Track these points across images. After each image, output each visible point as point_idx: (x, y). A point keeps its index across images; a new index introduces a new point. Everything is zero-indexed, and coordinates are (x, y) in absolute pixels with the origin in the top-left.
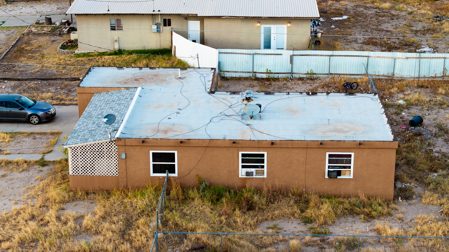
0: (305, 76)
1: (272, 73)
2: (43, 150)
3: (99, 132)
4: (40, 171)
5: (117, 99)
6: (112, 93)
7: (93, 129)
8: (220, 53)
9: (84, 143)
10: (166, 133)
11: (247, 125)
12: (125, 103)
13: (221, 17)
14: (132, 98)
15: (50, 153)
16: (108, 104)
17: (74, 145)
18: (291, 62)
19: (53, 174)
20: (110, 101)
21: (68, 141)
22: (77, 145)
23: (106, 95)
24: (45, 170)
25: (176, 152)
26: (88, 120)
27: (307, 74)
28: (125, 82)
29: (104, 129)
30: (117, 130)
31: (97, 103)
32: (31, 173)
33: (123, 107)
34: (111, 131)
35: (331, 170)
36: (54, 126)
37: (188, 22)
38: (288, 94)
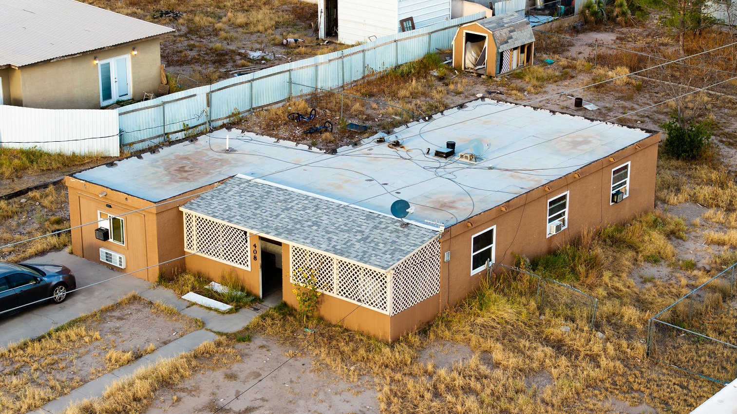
0: (226, 121)
1: (190, 128)
2: (180, 325)
3: (383, 236)
4: (262, 347)
5: (253, 199)
6: (213, 197)
7: (359, 237)
8: (120, 114)
9: (406, 254)
10: (451, 207)
11: (490, 168)
12: (287, 197)
13: (51, 59)
14: (277, 189)
15: (203, 323)
16: (258, 208)
17: (396, 265)
18: (209, 104)
19: (291, 341)
20: (250, 204)
21: (370, 264)
22: (400, 262)
23: (210, 201)
24: (265, 343)
25: (494, 227)
26: (305, 234)
27: (229, 117)
28: (181, 178)
29: (379, 231)
30: (408, 224)
31: (233, 214)
32: (259, 356)
33: (306, 202)
34: (401, 229)
35: (614, 192)
36: (96, 293)
38: (408, 127)
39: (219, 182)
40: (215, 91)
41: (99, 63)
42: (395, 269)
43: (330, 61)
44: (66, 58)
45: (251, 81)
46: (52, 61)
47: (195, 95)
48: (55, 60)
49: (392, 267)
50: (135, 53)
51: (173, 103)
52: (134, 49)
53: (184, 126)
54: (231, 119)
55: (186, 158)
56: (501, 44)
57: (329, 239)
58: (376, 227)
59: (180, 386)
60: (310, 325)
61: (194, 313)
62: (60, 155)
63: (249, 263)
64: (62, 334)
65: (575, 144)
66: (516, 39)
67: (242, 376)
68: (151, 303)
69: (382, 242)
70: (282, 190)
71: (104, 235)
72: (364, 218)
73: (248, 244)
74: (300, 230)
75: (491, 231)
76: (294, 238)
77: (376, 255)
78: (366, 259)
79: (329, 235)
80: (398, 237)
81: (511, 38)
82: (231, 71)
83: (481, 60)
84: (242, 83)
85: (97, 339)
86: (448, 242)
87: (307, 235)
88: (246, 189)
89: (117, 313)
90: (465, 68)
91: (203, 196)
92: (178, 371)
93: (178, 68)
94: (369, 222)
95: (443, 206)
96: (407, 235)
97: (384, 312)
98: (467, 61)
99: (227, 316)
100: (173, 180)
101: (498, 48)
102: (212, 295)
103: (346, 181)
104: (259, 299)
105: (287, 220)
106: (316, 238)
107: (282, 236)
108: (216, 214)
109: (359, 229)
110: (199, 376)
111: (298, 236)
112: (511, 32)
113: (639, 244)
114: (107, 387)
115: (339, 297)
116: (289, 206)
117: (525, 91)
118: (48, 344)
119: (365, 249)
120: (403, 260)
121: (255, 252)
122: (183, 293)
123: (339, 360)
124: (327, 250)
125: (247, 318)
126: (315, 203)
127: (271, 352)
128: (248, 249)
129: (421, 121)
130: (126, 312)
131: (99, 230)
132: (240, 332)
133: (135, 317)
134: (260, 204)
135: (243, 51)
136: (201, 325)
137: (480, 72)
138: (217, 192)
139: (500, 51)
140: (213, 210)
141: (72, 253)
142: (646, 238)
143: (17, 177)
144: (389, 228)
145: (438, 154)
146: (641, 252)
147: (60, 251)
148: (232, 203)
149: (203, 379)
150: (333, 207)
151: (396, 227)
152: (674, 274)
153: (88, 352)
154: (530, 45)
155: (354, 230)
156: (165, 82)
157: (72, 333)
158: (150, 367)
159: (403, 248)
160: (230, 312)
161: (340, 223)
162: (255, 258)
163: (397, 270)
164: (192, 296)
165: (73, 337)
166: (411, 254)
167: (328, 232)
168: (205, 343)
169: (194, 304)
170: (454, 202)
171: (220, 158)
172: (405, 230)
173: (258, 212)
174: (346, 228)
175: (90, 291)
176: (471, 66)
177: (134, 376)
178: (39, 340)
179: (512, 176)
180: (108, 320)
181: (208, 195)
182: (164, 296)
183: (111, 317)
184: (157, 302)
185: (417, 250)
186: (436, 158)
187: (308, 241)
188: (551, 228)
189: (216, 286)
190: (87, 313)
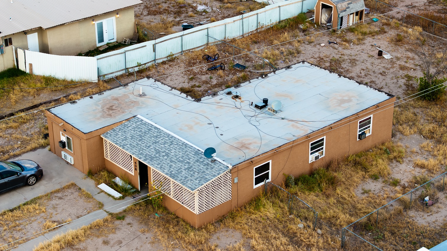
0: (165, 60)
1: (142, 65)
2: (90, 205)
3: (200, 167)
4: (129, 224)
5: (140, 133)
6: (120, 129)
7: (186, 167)
8: (97, 59)
9: (207, 181)
10: (247, 148)
11: (283, 119)
12: (158, 134)
13: (64, 24)
14: (156, 128)
15: (103, 205)
16: (141, 140)
17: (200, 187)
18: (154, 50)
19: (145, 222)
20: (137, 137)
21: (186, 186)
22: (203, 186)
23: (117, 132)
24: (131, 221)
25: (270, 161)
26: (159, 161)
27: (167, 57)
28: (108, 115)
29: (198, 163)
30: (215, 160)
31: (127, 143)
32: (125, 230)
33: (167, 139)
34: (210, 163)
35: (360, 133)
36: (54, 180)
37: (27, 37)
38: (250, 82)
39: (126, 120)
40: (158, 43)
41: (96, 23)
42: (200, 190)
43: (234, 21)
44: (74, 22)
45: (181, 36)
46: (66, 24)
47: (145, 46)
48: (67, 24)
49: (197, 189)
50: (118, 16)
51: (132, 51)
52: (117, 14)
53: (138, 64)
54: (169, 58)
55: (117, 99)
56: (342, 12)
57: (171, 166)
58: (197, 161)
59: (77, 247)
60: (159, 212)
61: (100, 198)
62: (64, 81)
63: (133, 171)
64: (26, 207)
65: (342, 101)
66: (352, 9)
67: (112, 242)
68: (80, 189)
69: (197, 171)
70: (157, 128)
71: (63, 145)
72: (193, 153)
73: (132, 161)
74: (158, 158)
75: (269, 163)
76: (152, 163)
77: (191, 180)
78: (185, 183)
79: (171, 164)
80: (207, 169)
81: (348, 8)
82: (182, 20)
83: (329, 20)
84: (176, 37)
85: (43, 212)
86: (236, 173)
87: (160, 162)
88: (139, 126)
89: (59, 195)
90: (321, 24)
91: (115, 129)
92: (77, 238)
93: (153, 17)
94: (195, 157)
95: (243, 146)
96: (212, 168)
97: (193, 212)
98: (323, 20)
99: (118, 201)
100: (103, 117)
101: (339, 15)
102: (114, 186)
103: (197, 124)
104: (138, 191)
105: (153, 150)
106: (164, 165)
107: (147, 161)
108: (118, 142)
109: (188, 161)
110: (89, 240)
111: (155, 162)
112: (348, 4)
113: (369, 167)
114: (35, 246)
115: (174, 199)
116: (157, 141)
117: (352, 42)
118: (17, 213)
119: (187, 175)
120: (205, 185)
121: (136, 166)
122: (99, 184)
123: (166, 237)
124: (167, 174)
125: (129, 202)
126: (172, 139)
127: (133, 228)
128: (133, 164)
129: (260, 78)
130: (65, 194)
131: (61, 142)
132: (120, 213)
133: (69, 198)
134: (143, 138)
135: (195, 5)
136: (101, 206)
137: (329, 27)
138: (123, 126)
139: (340, 16)
140: (117, 139)
141: (50, 150)
142: (374, 163)
143: (37, 95)
144: (204, 162)
145: (256, 106)
146: (369, 172)
147: (45, 148)
148: (128, 135)
149: (91, 243)
150: (180, 144)
151: (208, 162)
152: (384, 188)
153: (35, 220)
154: (362, 12)
155: (186, 162)
156: (136, 31)
157: (30, 207)
158: (62, 235)
159: (207, 177)
160: (120, 198)
161: (180, 156)
162: (136, 169)
163: (201, 192)
164: (103, 187)
165: (32, 210)
166: (211, 181)
167: (171, 161)
168: (97, 220)
169: (102, 191)
170: (250, 144)
171: (135, 100)
172: (213, 164)
173: (140, 143)
174: (182, 160)
175: (51, 178)
176: (325, 22)
177: (52, 240)
178: (12, 211)
179: (293, 126)
180: (54, 199)
181: (117, 128)
182: (88, 184)
183: (56, 197)
184: (84, 188)
185: (214, 179)
186: (255, 109)
187: (159, 166)
188: (312, 158)
189: (118, 180)
190: (43, 194)
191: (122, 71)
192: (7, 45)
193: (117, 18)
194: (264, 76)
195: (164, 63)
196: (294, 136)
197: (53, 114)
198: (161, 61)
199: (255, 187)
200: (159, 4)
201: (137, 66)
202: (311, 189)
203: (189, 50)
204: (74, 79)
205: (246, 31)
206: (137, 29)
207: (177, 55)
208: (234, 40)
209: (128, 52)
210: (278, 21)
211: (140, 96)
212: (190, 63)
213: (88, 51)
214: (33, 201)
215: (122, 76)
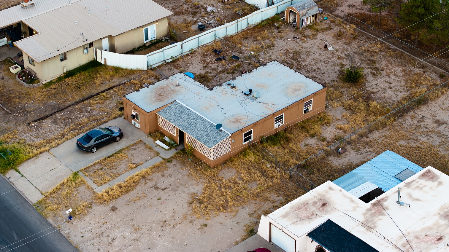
0: (188, 53)
1: (174, 57)
2: (152, 154)
3: (213, 134)
4: (175, 165)
5: (179, 112)
6: (167, 109)
7: (206, 134)
8: (147, 56)
9: (218, 143)
10: (239, 122)
11: (260, 102)
12: (189, 113)
13: (125, 32)
14: (188, 109)
15: (159, 154)
16: (180, 116)
17: (214, 146)
18: (182, 48)
19: (183, 164)
20: (177, 114)
21: (206, 145)
22: (215, 146)
23: (166, 111)
24: (176, 163)
25: (252, 130)
26: (191, 130)
28: (159, 99)
29: (212, 132)
30: (222, 130)
31: (172, 118)
32: (173, 168)
33: (194, 116)
34: (219, 132)
35: (305, 109)
36: (130, 138)
37: (102, 41)
38: (242, 76)
39: (170, 103)
40: (184, 43)
41: (143, 29)
43: (232, 24)
44: (131, 30)
45: (199, 37)
47: (176, 46)
48: (127, 32)
49: (212, 147)
51: (168, 50)
52: (157, 22)
54: (190, 51)
55: (163, 88)
56: (302, 16)
57: (197, 133)
58: (212, 130)
59: (148, 178)
60: (190, 158)
61: (157, 149)
62: (126, 69)
63: (175, 134)
64: (117, 155)
65: (295, 90)
66: (310, 13)
67: (166, 175)
68: (145, 144)
69: (212, 137)
70: (189, 109)
71: (133, 117)
72: (210, 126)
73: (175, 129)
74: (190, 128)
76: (187, 131)
77: (209, 142)
78: (205, 143)
79: (198, 132)
80: (217, 135)
81: (307, 13)
82: (198, 20)
83: (295, 21)
84: (195, 38)
85: (127, 158)
86: (233, 137)
87: (191, 131)
88: (178, 107)
89: (134, 147)
90: (289, 22)
91: (164, 109)
92: (147, 173)
93: (178, 17)
94: (211, 128)
95: (237, 121)
96: (220, 135)
97: (210, 159)
98: (290, 20)
99: (167, 151)
100: (156, 101)
101: (301, 18)
102: (164, 142)
103: (211, 106)
104: (178, 145)
105: (187, 123)
106: (193, 132)
107: (184, 130)
108: (167, 118)
109: (207, 130)
110: (154, 174)
111: (188, 130)
112: (307, 11)
113: (309, 130)
114: (126, 178)
115: (199, 151)
116: (189, 117)
117: (308, 37)
118: (112, 158)
119: (206, 139)
120: (216, 145)
121: (177, 132)
122: (156, 140)
123: (195, 172)
124: (195, 138)
125: (173, 152)
126: (197, 116)
127: (177, 167)
128: (175, 130)
129: (248, 73)
130: (137, 147)
131: (132, 115)
132: (169, 158)
133: (140, 149)
134: (181, 115)
135: (205, 6)
136: (158, 154)
137: (294, 25)
138: (169, 107)
139: (301, 19)
140: (166, 116)
141: (124, 119)
142: (312, 127)
143: (111, 79)
144: (216, 131)
145: (245, 94)
146: (309, 133)
147: (121, 117)
148: (172, 113)
149: (155, 176)
150: (202, 119)
151: (218, 131)
152: (317, 143)
153: (123, 163)
154: (317, 14)
155: (205, 131)
156: (169, 32)
157: (119, 155)
158: (140, 172)
159: (217, 140)
160: (168, 150)
161: (202, 127)
162: (177, 133)
163: (214, 149)
164: (158, 142)
165: (120, 157)
166: (219, 143)
167: (198, 130)
168: (157, 163)
169: (158, 145)
170: (241, 119)
171: (174, 89)
172: (220, 133)
173: (179, 118)
174: (203, 129)
175: (128, 137)
176: (292, 21)
177: (134, 175)
178: (109, 157)
179: (266, 107)
180: (131, 150)
181: (165, 108)
182: (149, 141)
183: (132, 148)
184: (147, 144)
185: (222, 141)
186: (244, 95)
187: (191, 133)
188: (276, 126)
189: (166, 138)
190: (125, 147)
191: (162, 62)
192: (90, 47)
193: (157, 25)
194: (250, 72)
195: (187, 55)
196: (266, 114)
197: (127, 99)
198: (186, 53)
199: (244, 144)
200: (181, 6)
201: (171, 58)
202: (275, 144)
203: (203, 45)
204: (132, 69)
205: (240, 29)
206: (170, 30)
207: (195, 49)
208: (232, 36)
209: (165, 50)
210: (261, 21)
211: (177, 86)
212: (204, 54)
213: (139, 46)
214: (120, 151)
215: (162, 65)
